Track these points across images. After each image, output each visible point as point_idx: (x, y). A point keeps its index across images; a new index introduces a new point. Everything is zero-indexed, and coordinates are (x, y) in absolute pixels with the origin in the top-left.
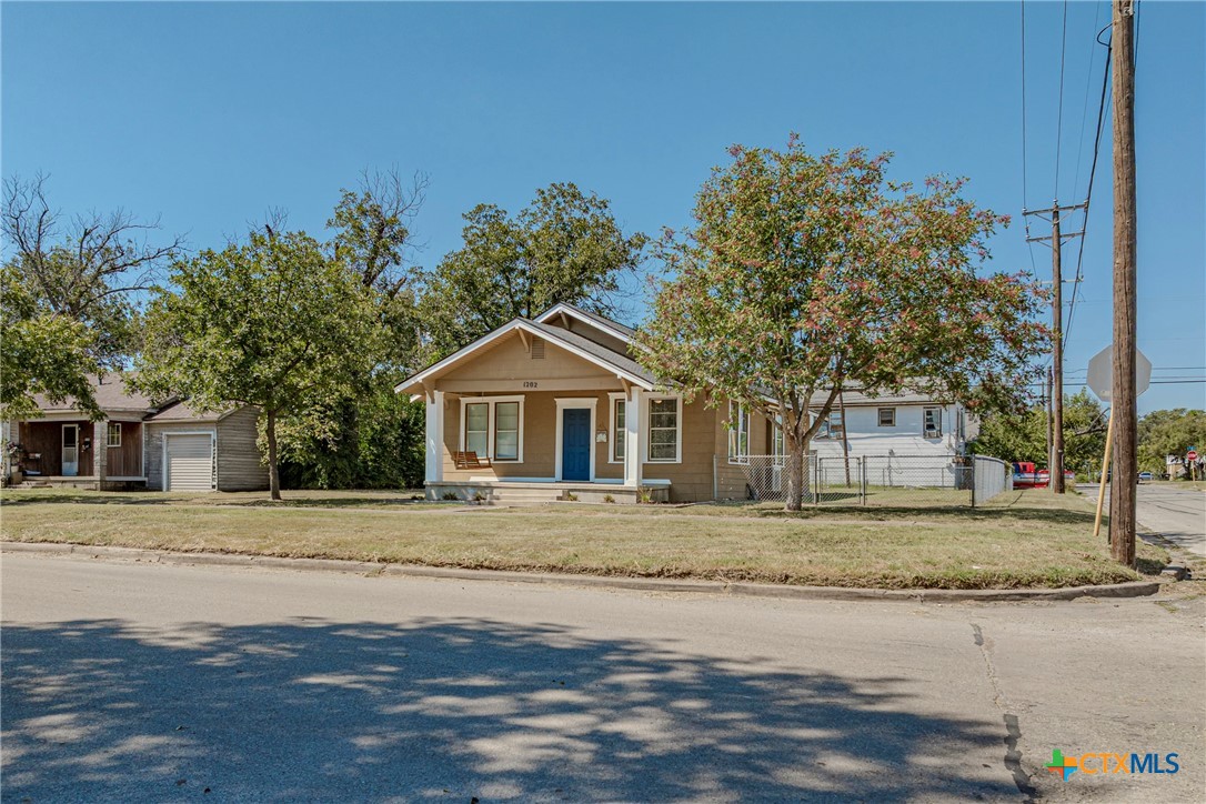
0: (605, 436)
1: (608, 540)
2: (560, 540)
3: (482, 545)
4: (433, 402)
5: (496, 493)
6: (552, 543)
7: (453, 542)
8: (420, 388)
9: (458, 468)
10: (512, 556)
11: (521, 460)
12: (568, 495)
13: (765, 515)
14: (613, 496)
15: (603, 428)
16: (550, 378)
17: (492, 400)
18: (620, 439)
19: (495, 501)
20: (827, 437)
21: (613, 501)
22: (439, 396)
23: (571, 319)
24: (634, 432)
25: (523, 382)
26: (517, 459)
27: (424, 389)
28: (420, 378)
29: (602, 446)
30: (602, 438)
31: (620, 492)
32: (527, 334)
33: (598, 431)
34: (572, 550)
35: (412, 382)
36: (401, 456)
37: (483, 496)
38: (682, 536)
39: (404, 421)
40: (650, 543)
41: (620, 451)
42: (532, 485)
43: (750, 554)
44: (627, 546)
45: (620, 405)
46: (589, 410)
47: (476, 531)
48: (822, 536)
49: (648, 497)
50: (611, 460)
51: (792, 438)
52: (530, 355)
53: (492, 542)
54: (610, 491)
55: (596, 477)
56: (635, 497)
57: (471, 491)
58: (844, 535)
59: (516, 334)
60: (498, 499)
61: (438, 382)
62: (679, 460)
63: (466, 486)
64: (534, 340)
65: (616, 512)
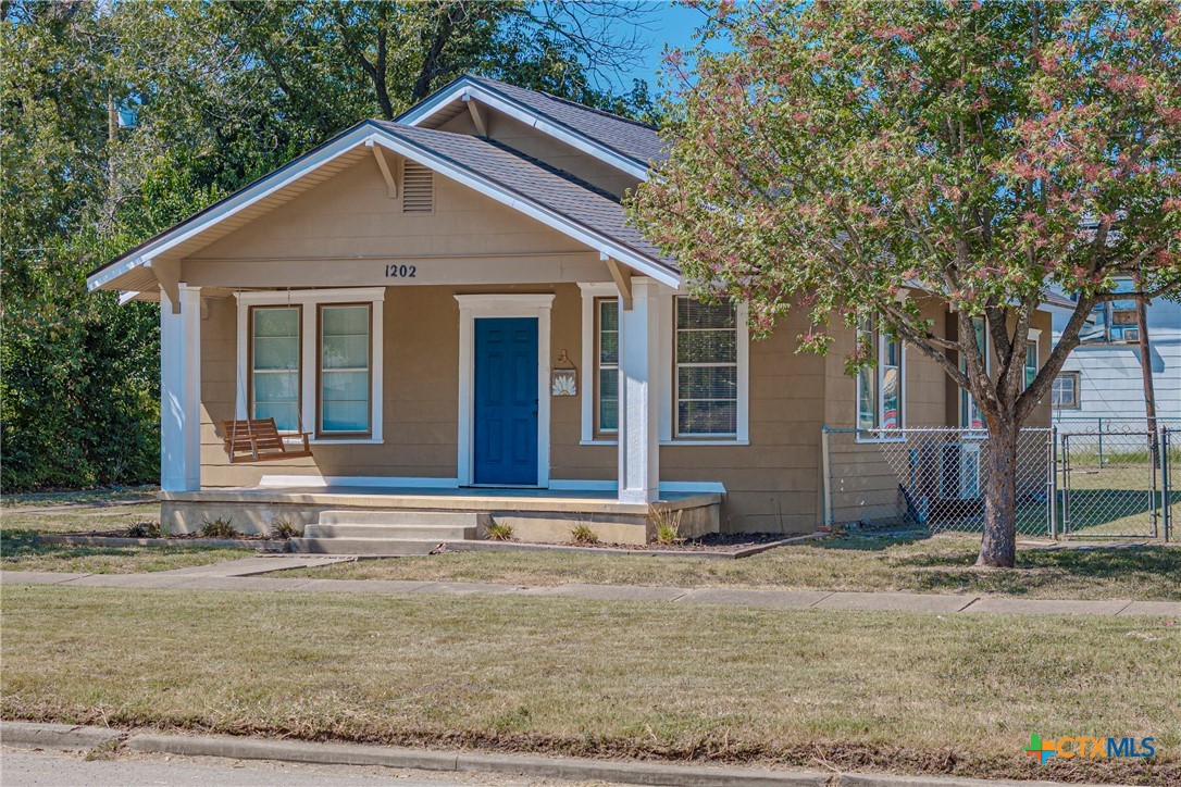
0: (571, 382)
1: (590, 672)
2: (489, 673)
3: (327, 686)
4: (177, 309)
5: (325, 521)
6: (473, 681)
7: (264, 678)
8: (145, 278)
9: (234, 460)
10: (393, 712)
11: (378, 437)
12: (488, 527)
13: (933, 582)
14: (594, 528)
15: (566, 364)
16: (445, 257)
17: (309, 299)
18: (607, 386)
19: (321, 540)
20: (1104, 339)
21: (593, 541)
22: (190, 296)
23: (489, 114)
24: (640, 380)
25: (383, 264)
26: (369, 435)
27: (155, 279)
28: (146, 257)
29: (566, 406)
30: (565, 385)
31: (609, 517)
32: (393, 159)
33: (556, 370)
34: (516, 699)
35: (130, 264)
36: (85, 409)
37: (296, 527)
38: (743, 658)
39: (92, 327)
40: (677, 680)
41: (607, 417)
42: (406, 500)
43: (881, 706)
44: (630, 690)
45: (607, 312)
46: (536, 320)
47: (306, 646)
48: (1038, 656)
49: (673, 530)
50: (586, 437)
51: (992, 406)
52: (398, 204)
53: (345, 678)
54: (585, 516)
55: (553, 475)
56: (643, 528)
57: (266, 513)
58: (1083, 651)
59: (368, 156)
60: (330, 534)
61: (187, 265)
62: (742, 436)
63: (256, 501)
64: (407, 172)
65: (600, 577)
